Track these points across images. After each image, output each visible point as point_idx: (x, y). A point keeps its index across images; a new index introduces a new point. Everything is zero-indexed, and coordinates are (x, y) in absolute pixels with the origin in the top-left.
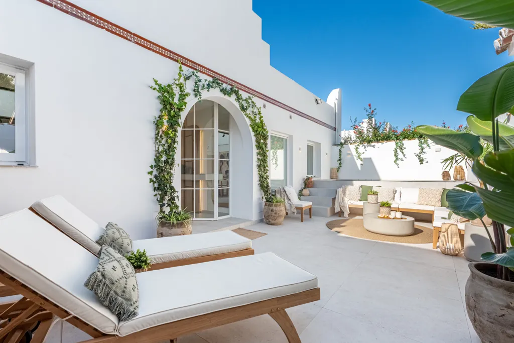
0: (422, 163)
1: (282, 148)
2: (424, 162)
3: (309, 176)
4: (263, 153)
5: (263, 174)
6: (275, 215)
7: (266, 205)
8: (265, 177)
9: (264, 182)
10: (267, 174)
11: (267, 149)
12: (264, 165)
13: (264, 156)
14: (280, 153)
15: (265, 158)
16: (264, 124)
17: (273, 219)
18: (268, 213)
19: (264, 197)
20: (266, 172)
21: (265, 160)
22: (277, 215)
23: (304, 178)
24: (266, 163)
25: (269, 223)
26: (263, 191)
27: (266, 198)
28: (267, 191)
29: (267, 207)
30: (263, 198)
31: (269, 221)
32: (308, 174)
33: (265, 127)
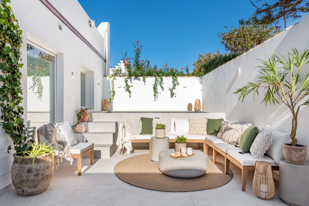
0: (172, 97)
1: (48, 74)
2: (173, 97)
3: (84, 108)
4: (11, 68)
5: (11, 104)
6: (36, 178)
7: (16, 161)
8: (16, 109)
9: (12, 119)
10: (20, 105)
11: (19, 62)
12: (13, 89)
13: (14, 73)
14: (46, 81)
15: (15, 77)
16: (13, 16)
17: (31, 185)
18: (21, 175)
19: (13, 146)
20: (18, 102)
21: (15, 80)
22: (40, 177)
23: (77, 111)
24: (16, 85)
25: (24, 194)
26: (12, 136)
27: (16, 148)
28: (20, 136)
29: (17, 165)
30: (10, 148)
31: (23, 191)
32: (81, 106)
33: (15, 23)
